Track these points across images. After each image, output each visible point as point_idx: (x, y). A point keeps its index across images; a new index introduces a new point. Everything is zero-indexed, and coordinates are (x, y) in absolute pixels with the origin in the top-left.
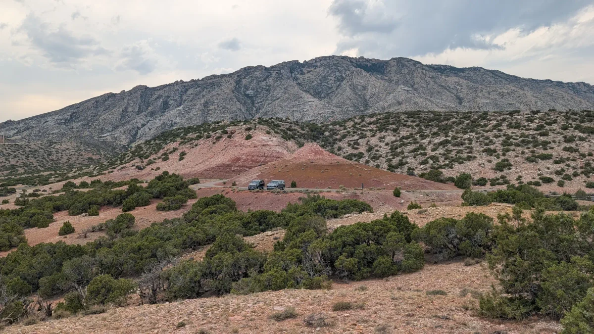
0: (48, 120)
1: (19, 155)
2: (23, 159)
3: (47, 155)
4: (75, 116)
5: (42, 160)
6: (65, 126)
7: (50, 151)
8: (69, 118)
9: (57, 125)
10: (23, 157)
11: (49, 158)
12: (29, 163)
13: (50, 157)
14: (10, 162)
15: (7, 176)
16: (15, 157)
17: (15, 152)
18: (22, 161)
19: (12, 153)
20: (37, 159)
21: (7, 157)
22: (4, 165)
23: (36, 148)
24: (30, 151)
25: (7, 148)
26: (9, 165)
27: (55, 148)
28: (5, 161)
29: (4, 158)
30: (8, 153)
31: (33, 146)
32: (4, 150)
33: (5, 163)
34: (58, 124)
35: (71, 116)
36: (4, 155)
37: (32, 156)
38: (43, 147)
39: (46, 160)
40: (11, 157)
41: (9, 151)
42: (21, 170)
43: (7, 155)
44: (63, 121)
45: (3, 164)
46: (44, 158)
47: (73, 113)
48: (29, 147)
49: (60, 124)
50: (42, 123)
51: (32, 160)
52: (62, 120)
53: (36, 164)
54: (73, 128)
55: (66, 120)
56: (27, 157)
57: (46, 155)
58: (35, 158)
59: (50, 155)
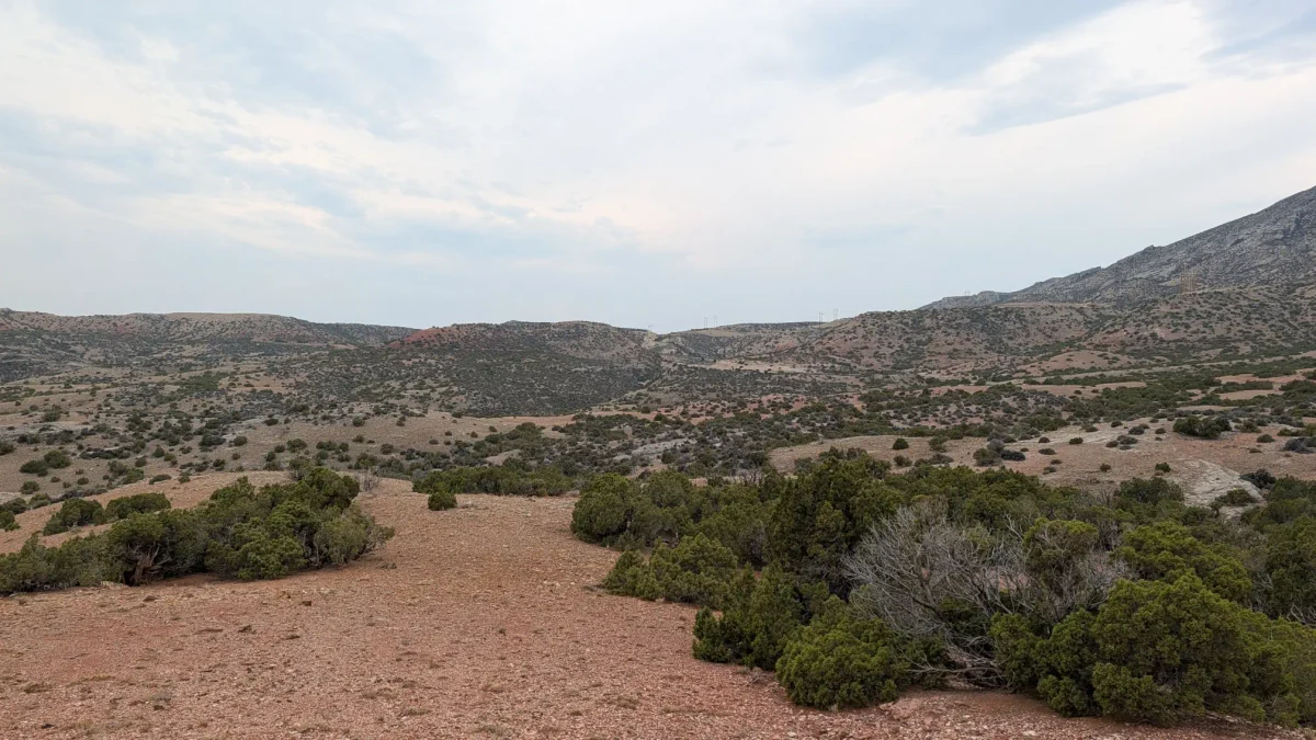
0: (1240, 237)
1: (1231, 316)
2: (1238, 324)
3: (1291, 313)
4: (1308, 221)
5: (1279, 324)
6: (1284, 247)
7: (1296, 305)
8: (1292, 229)
9: (1266, 247)
10: (1239, 320)
11: (1296, 320)
12: (1253, 332)
13: (1299, 317)
14: (1213, 330)
15: (1216, 359)
16: (1221, 319)
17: (1218, 309)
18: (1239, 328)
19: (1214, 311)
20: (1270, 323)
21: (1207, 321)
22: (1204, 337)
23: (1261, 298)
24: (1250, 306)
25: (1201, 300)
26: (1214, 336)
27: (1306, 296)
28: (1202, 329)
29: (1199, 321)
30: (1205, 312)
31: (1253, 295)
32: (1197, 307)
33: (1204, 332)
34: (1266, 243)
35: (1297, 221)
36: (1199, 317)
37: (1258, 316)
38: (1276, 296)
39: (1290, 325)
40: (1214, 319)
41: (1207, 307)
42: (1245, 349)
43: (1205, 316)
44: (1280, 236)
45: (1201, 335)
46: (1285, 321)
47: (1302, 215)
48: (1245, 298)
49: (1273, 243)
50: (1228, 246)
51: (1259, 325)
52: (1276, 233)
53: (1269, 334)
54: (1307, 251)
55: (1285, 232)
56: (1248, 319)
57: (1287, 315)
58: (1265, 321)
59: (1297, 313)
